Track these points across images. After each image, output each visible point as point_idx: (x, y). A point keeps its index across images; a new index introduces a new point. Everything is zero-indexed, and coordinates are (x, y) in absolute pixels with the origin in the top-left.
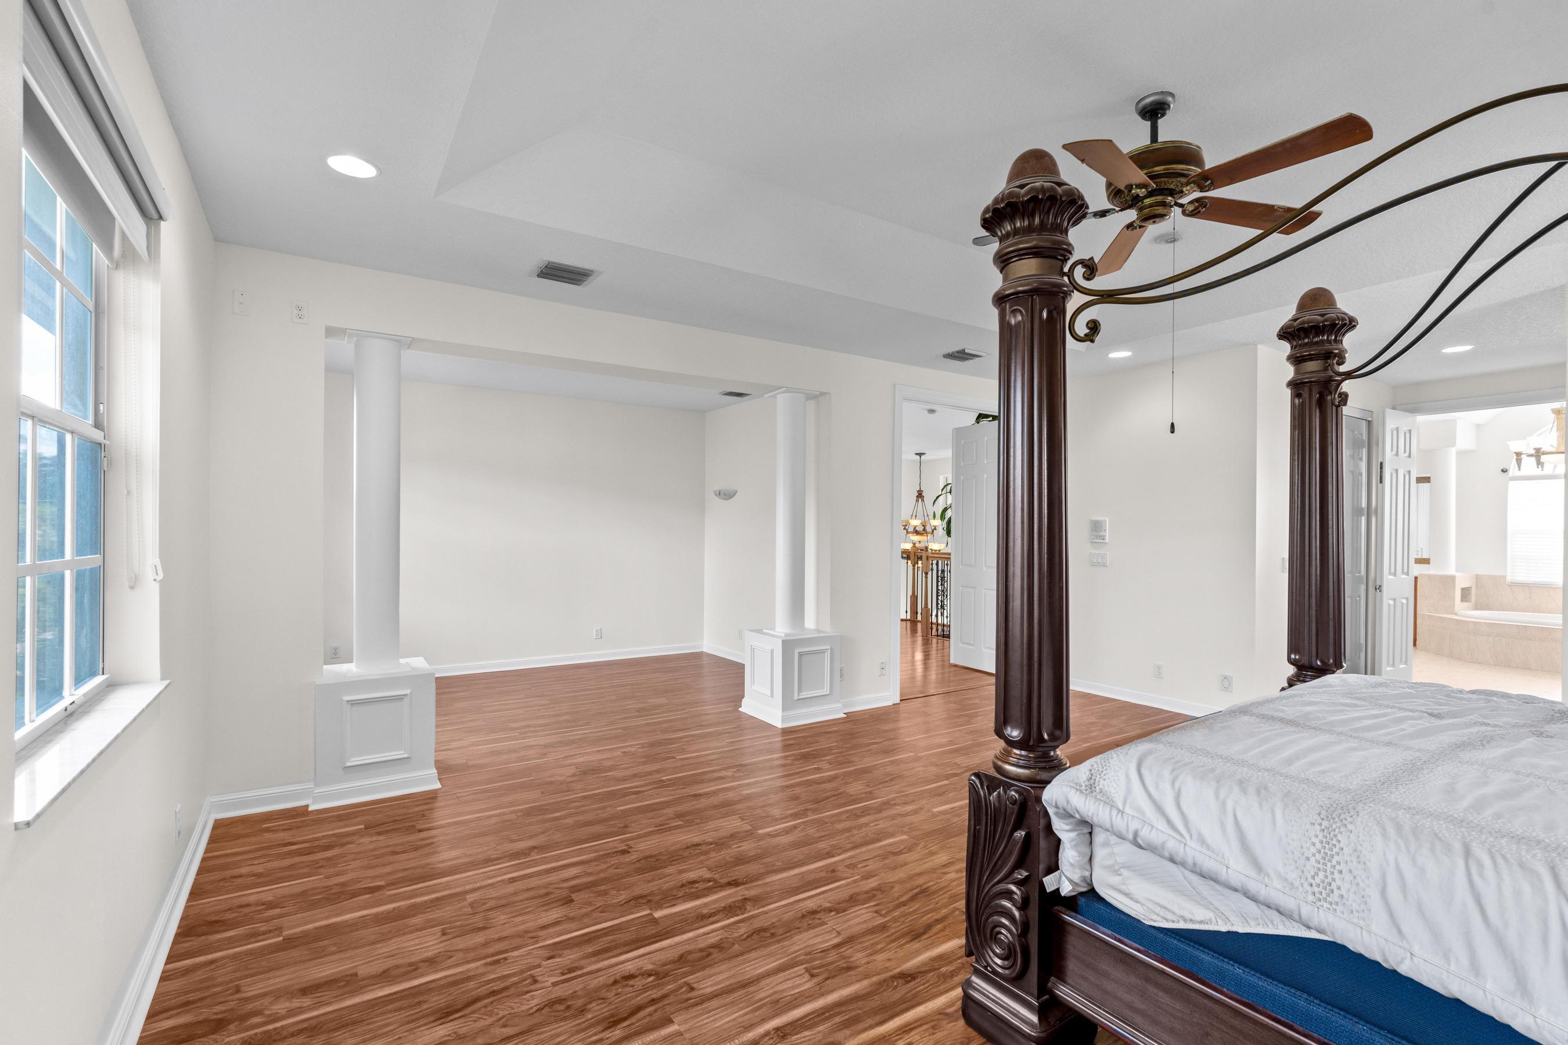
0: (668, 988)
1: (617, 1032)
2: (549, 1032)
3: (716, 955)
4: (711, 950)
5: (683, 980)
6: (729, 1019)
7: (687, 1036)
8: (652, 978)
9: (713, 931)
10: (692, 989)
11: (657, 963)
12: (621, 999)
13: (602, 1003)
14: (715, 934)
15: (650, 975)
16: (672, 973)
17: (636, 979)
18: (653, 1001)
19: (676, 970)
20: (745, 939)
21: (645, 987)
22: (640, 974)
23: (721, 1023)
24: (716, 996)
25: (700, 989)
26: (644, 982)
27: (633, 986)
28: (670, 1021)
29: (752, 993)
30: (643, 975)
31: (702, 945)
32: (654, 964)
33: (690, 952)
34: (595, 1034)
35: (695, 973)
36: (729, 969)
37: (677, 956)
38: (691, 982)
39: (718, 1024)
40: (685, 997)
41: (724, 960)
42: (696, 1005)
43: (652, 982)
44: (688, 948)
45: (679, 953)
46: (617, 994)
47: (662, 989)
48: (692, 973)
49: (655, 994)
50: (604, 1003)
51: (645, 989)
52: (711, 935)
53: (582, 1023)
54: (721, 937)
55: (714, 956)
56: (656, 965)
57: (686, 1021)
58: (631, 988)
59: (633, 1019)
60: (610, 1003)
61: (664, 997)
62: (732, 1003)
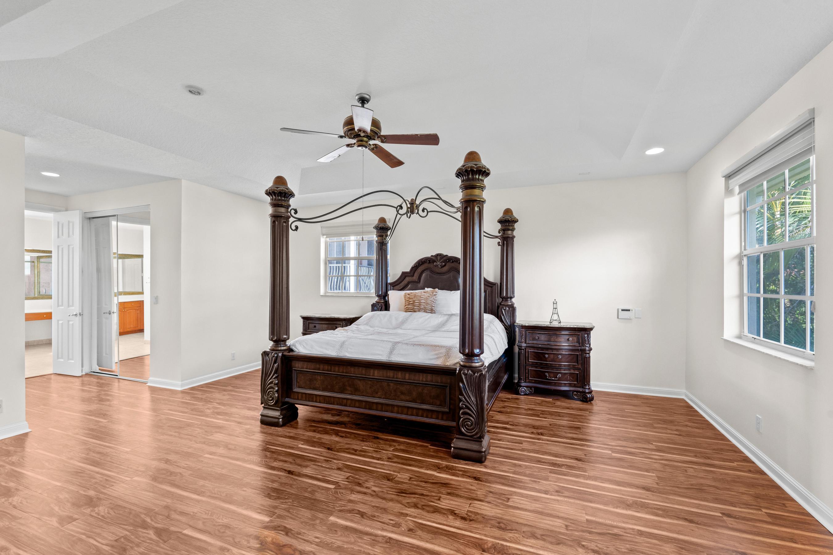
0: (578, 534)
1: (616, 531)
2: (653, 551)
3: (539, 532)
4: (539, 537)
5: (568, 532)
6: (561, 507)
7: (584, 512)
8: (583, 543)
9: (527, 546)
10: (567, 526)
11: (574, 549)
12: (607, 544)
13: (618, 548)
14: (527, 544)
15: (583, 546)
16: (570, 539)
17: (593, 548)
18: (590, 533)
19: (567, 539)
20: (516, 530)
21: (590, 542)
22: (589, 549)
23: (565, 507)
24: (558, 517)
25: (563, 524)
26: (589, 544)
27: (597, 546)
28: (587, 520)
29: (541, 508)
30: (587, 548)
31: (541, 542)
32: (577, 550)
33: (551, 543)
34: (627, 536)
35: (559, 532)
36: (540, 523)
37: (560, 546)
38: (565, 529)
39: (567, 508)
40: (573, 525)
41: (537, 528)
42: (570, 519)
43: (584, 542)
44: (550, 546)
45: (558, 546)
46: (608, 547)
47: (581, 535)
48: (560, 533)
49: (587, 535)
50: (616, 547)
51: (591, 541)
52: (530, 544)
53: (634, 545)
54: (526, 540)
55: (541, 533)
56: (576, 548)
57: (581, 516)
58: (598, 546)
59: (605, 531)
60: (614, 545)
61: (583, 531)
62: (554, 510)
